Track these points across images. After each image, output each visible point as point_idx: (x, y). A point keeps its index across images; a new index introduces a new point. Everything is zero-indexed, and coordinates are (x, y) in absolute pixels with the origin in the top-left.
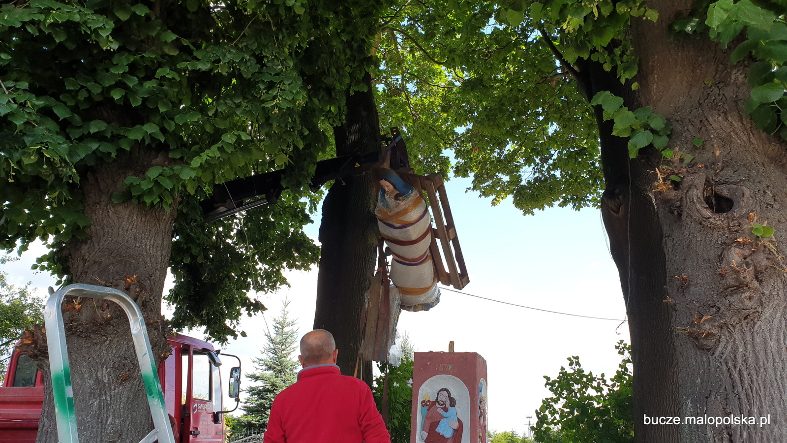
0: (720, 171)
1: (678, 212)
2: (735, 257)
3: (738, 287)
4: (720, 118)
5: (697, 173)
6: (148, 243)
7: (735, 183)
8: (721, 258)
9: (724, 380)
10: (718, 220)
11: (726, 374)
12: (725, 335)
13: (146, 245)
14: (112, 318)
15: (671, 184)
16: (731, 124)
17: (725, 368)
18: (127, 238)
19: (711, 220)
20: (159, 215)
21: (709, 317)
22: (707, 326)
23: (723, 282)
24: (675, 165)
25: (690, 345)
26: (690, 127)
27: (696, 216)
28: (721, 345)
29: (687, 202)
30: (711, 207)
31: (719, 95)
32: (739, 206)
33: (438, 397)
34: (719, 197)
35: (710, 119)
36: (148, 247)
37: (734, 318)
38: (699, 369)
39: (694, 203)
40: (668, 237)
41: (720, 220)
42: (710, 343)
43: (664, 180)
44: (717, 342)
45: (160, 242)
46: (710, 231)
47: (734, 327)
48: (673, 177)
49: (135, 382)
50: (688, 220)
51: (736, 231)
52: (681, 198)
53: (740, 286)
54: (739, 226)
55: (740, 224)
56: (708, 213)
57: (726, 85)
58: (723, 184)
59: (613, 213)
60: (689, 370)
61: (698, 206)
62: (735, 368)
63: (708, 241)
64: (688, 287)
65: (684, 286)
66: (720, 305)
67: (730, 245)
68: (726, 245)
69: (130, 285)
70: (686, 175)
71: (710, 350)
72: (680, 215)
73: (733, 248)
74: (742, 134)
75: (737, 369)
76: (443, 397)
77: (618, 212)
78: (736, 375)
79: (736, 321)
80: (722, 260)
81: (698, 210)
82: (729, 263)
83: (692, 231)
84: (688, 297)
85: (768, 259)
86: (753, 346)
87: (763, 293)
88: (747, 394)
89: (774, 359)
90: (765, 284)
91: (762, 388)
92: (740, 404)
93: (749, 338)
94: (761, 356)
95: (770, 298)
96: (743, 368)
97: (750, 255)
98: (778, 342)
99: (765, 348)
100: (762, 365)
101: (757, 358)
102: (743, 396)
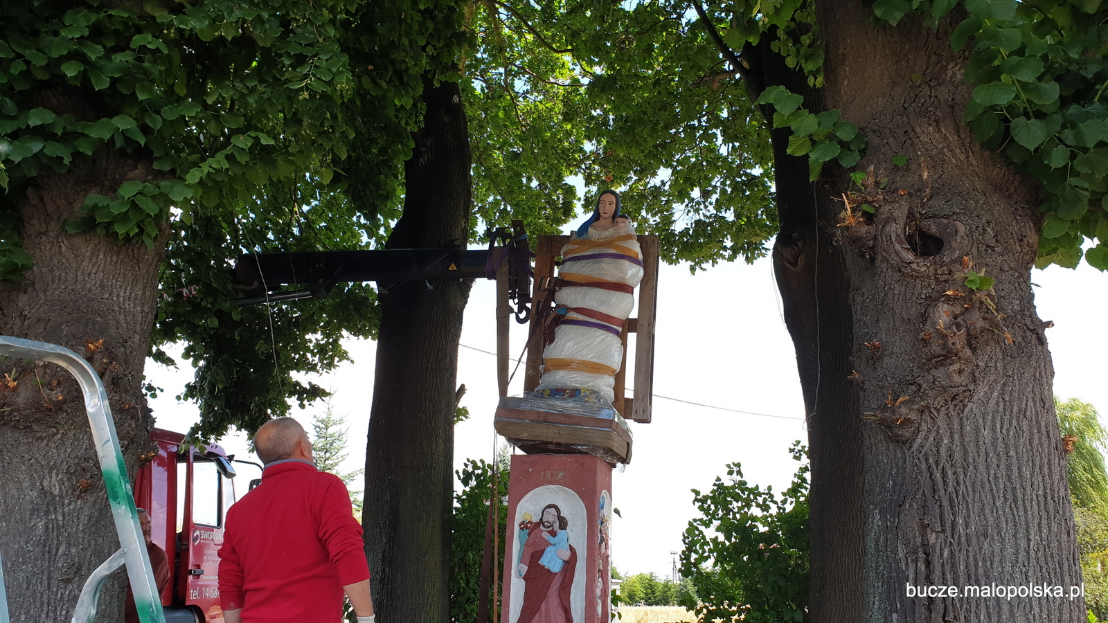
0: (928, 200)
1: (870, 255)
2: (942, 316)
3: (946, 357)
4: (931, 129)
5: (897, 202)
6: (122, 294)
7: (946, 217)
8: (924, 317)
9: (922, 482)
10: (922, 266)
11: (926, 474)
12: (926, 422)
13: (118, 296)
14: (65, 401)
15: (862, 217)
16: (945, 138)
17: (924, 466)
18: (89, 286)
19: (914, 266)
20: (139, 254)
21: (907, 398)
22: (904, 410)
23: (926, 350)
24: (869, 190)
25: (881, 437)
26: (891, 140)
27: (894, 260)
28: (921, 435)
29: (882, 241)
30: (914, 248)
31: (930, 97)
32: (951, 246)
33: (542, 516)
34: (925, 236)
35: (918, 129)
36: (121, 299)
37: (939, 399)
38: (891, 468)
39: (892, 242)
40: (857, 290)
41: (925, 265)
42: (907, 433)
43: (854, 210)
44: (916, 432)
45: (140, 292)
46: (911, 281)
47: (938, 411)
48: (866, 207)
49: (101, 494)
50: (884, 266)
51: (945, 281)
52: (875, 236)
53: (948, 356)
54: (949, 274)
55: (950, 271)
56: (910, 256)
57: (939, 84)
58: (931, 217)
59: (788, 265)
60: (878, 470)
61: (897, 247)
62: (937, 466)
63: (908, 295)
64: (881, 358)
65: (876, 357)
66: (922, 381)
67: (937, 300)
68: (932, 301)
69: (93, 352)
70: (883, 204)
71: (906, 443)
72: (873, 259)
73: (940, 304)
74: (958, 151)
75: (940, 467)
76: (551, 516)
77: (795, 265)
78: (938, 475)
79: (941, 403)
80: (926, 321)
81: (896, 253)
82: (935, 324)
83: (889, 281)
84: (880, 372)
85: (984, 319)
86: (962, 436)
87: (977, 366)
88: (951, 500)
89: (987, 453)
90: (979, 352)
91: (971, 492)
92: (942, 514)
93: (956, 426)
94: (971, 449)
95: (986, 371)
96: (948, 466)
97: (962, 314)
98: (993, 430)
99: (977, 438)
100: (971, 461)
101: (966, 452)
102: (945, 503)
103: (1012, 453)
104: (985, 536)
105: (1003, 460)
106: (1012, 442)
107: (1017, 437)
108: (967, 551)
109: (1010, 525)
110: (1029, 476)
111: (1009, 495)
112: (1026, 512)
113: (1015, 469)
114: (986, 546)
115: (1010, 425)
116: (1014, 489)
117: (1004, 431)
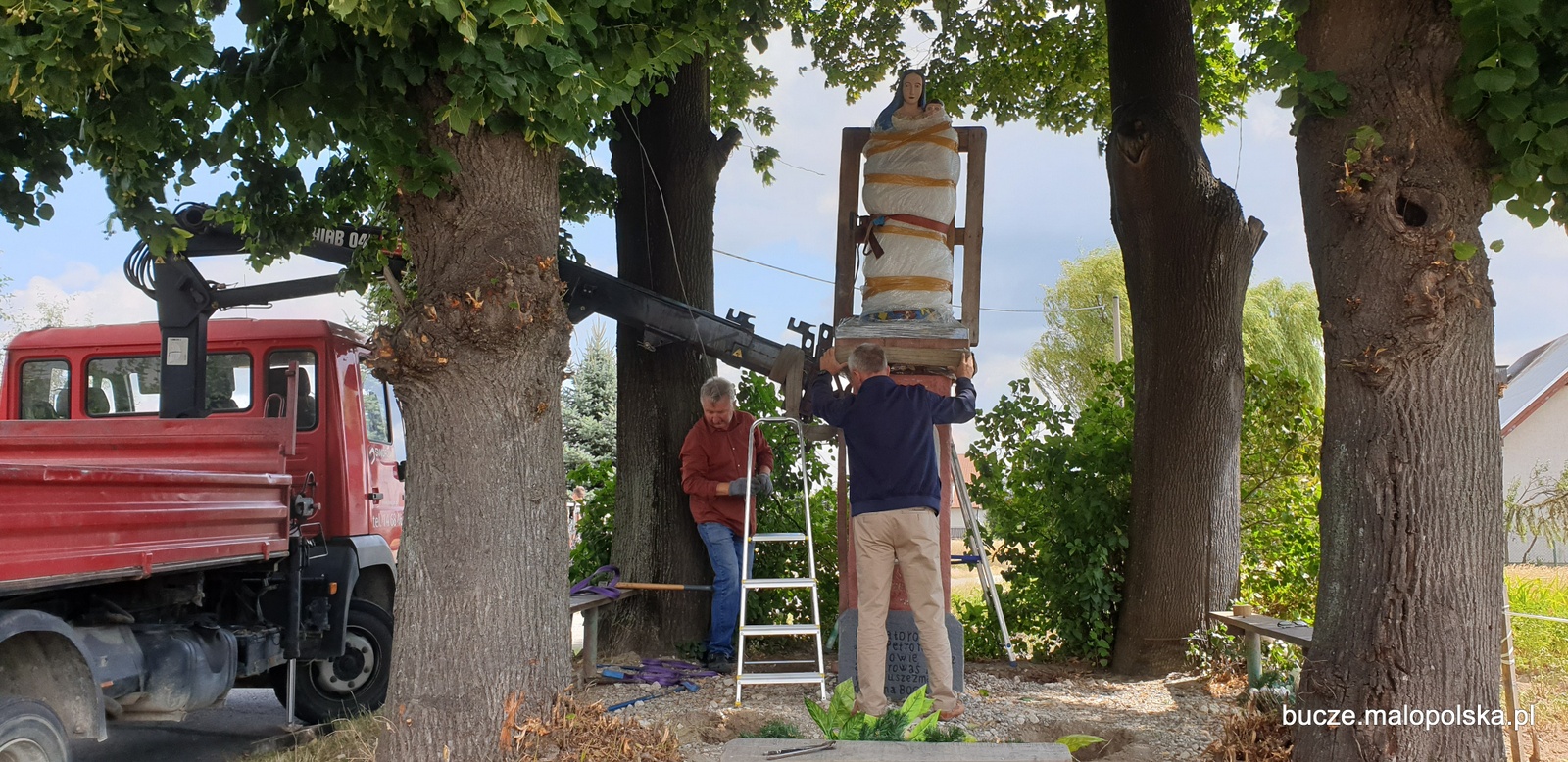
0: (1411, 168)
1: (1360, 219)
2: (1428, 281)
3: (1425, 318)
4: (1410, 92)
5: (1389, 171)
7: (1429, 188)
8: (1409, 282)
9: (1392, 422)
10: (1413, 237)
11: (1396, 416)
12: (1399, 372)
15: (1359, 185)
16: (1422, 102)
17: (1394, 409)
18: (513, 194)
19: (1406, 236)
21: (1384, 350)
23: (1408, 310)
24: (1367, 159)
25: (1351, 381)
27: (1388, 230)
28: (1393, 382)
29: (1375, 209)
30: (1404, 218)
31: (1411, 59)
32: (1437, 220)
34: (1411, 205)
37: (1413, 352)
38: (1361, 409)
39: (1386, 212)
41: (1417, 236)
42: (1381, 380)
43: (1352, 178)
44: (1389, 379)
46: (1401, 249)
47: (1410, 362)
48: (1364, 176)
50: (1374, 232)
51: (1432, 251)
52: (1369, 203)
53: (1427, 316)
54: (1436, 245)
55: (1437, 242)
56: (1401, 226)
57: (1420, 46)
58: (1413, 186)
59: (1129, 160)
60: (1346, 409)
61: (1391, 216)
62: (1405, 409)
63: (1396, 260)
64: (1359, 312)
65: (1355, 311)
66: (1399, 337)
67: (1423, 268)
68: (1419, 268)
69: (544, 271)
70: (1378, 174)
71: (1378, 388)
72: (1362, 223)
73: (1426, 272)
75: (1409, 410)
78: (1406, 417)
79: (1414, 356)
80: (1411, 285)
81: (1390, 222)
82: (1419, 289)
83: (1377, 245)
84: (1356, 324)
85: (1461, 286)
86: (1428, 385)
87: (1448, 325)
88: (1416, 437)
89: (1447, 399)
90: (1450, 313)
91: (1432, 431)
92: (1409, 448)
93: (1423, 376)
94: (1435, 395)
95: (1454, 330)
96: (1415, 409)
97: (1443, 281)
98: (1454, 380)
99: (1440, 387)
100: (1434, 405)
101: (1430, 398)
102: (1412, 440)
103: (1467, 400)
104: (1442, 467)
105: (1460, 405)
106: (1468, 390)
107: (1471, 387)
108: (1428, 478)
109: (1461, 458)
110: (1477, 418)
111: (1462, 434)
112: (1473, 447)
113: (1468, 412)
114: (1442, 474)
115: (1467, 376)
116: (1466, 429)
117: (1462, 381)
